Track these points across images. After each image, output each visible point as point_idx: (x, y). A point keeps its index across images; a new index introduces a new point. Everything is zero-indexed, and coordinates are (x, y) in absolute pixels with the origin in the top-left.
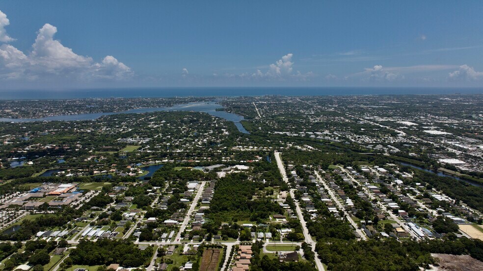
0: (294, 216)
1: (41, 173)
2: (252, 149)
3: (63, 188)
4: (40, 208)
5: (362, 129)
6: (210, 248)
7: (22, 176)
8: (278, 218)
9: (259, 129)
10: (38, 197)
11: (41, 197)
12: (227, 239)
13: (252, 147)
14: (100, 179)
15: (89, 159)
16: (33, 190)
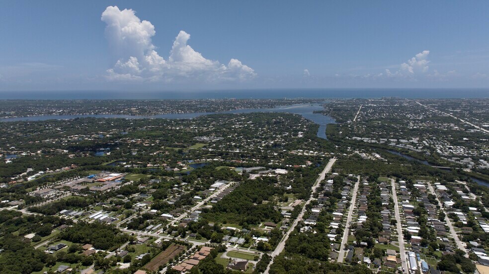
0: (287, 226)
1: (110, 162)
2: (312, 153)
3: (112, 176)
4: (82, 191)
5: (465, 139)
6: (178, 245)
7: (92, 164)
8: (268, 226)
9: (338, 134)
10: (89, 182)
11: (91, 183)
12: (200, 239)
13: (312, 152)
14: (146, 171)
15: (155, 153)
16: (89, 176)
